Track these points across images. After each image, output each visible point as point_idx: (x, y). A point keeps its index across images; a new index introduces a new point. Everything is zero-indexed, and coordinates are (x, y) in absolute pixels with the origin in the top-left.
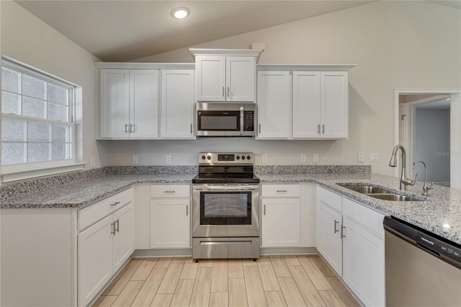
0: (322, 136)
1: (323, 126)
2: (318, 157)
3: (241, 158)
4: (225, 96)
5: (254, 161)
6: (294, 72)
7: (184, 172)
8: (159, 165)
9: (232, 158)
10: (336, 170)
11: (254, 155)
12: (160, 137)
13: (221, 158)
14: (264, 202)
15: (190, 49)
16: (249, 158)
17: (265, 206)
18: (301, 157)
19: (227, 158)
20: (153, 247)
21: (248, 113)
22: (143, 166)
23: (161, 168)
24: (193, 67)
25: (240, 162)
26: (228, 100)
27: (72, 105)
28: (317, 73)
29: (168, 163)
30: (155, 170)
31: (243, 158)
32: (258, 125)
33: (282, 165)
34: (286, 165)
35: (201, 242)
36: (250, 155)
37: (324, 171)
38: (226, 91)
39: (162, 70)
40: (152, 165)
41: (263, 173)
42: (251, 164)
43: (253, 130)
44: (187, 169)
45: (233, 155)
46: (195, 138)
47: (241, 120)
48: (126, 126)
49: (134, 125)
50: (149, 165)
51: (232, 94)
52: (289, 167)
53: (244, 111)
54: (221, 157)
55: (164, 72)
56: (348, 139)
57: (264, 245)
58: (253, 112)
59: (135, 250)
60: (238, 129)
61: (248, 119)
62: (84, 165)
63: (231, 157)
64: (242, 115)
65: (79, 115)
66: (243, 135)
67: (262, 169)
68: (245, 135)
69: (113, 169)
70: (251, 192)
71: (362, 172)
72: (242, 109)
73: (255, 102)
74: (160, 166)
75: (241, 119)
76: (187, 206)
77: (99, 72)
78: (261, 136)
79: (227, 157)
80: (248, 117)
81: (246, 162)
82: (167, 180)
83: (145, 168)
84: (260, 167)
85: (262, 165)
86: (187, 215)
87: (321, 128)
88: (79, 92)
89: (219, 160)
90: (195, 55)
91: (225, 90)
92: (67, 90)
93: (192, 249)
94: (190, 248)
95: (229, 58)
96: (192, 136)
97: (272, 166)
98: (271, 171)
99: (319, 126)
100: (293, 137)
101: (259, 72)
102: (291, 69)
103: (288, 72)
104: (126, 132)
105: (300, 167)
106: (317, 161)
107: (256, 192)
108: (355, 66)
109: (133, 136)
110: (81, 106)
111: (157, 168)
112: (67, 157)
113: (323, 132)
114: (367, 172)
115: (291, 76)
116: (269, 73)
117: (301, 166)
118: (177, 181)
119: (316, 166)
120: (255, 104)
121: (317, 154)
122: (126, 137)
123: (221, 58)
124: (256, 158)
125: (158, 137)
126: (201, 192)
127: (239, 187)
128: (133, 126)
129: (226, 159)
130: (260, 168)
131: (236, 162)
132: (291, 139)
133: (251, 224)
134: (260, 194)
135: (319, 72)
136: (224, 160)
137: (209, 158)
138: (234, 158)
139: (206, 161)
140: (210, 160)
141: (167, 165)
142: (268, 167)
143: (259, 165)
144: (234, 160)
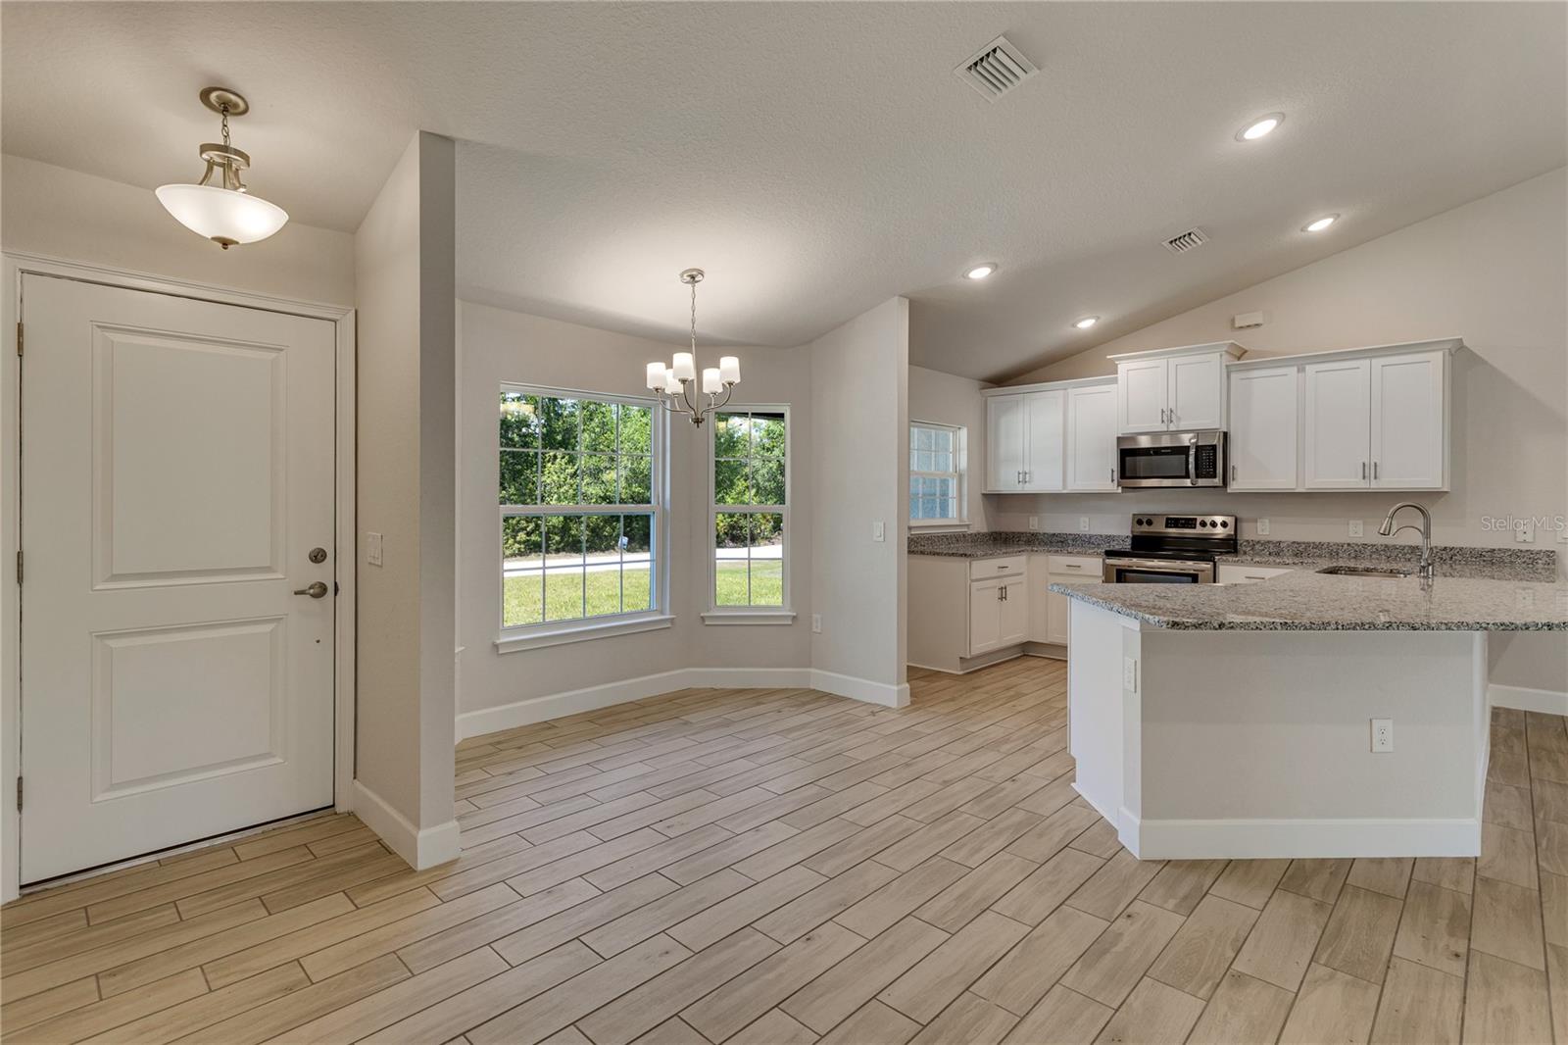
0: (1375, 485)
1: (1374, 465)
3: (1209, 525)
4: (1166, 422)
6: (1307, 367)
8: (1068, 532)
9: (1191, 524)
12: (1065, 489)
15: (1108, 357)
16: (1224, 525)
18: (1351, 526)
19: (1181, 524)
21: (1204, 448)
22: (1045, 534)
23: (1071, 537)
24: (1115, 381)
25: (1210, 531)
26: (1172, 428)
27: (956, 451)
28: (1362, 363)
29: (1083, 529)
30: (1062, 540)
31: (1214, 525)
32: (1230, 467)
33: (1300, 540)
34: (1311, 540)
37: (1408, 556)
38: (1167, 415)
39: (1069, 390)
40: (1057, 532)
41: (1259, 554)
42: (1233, 535)
43: (1215, 476)
44: (1114, 541)
45: (1194, 520)
46: (1120, 490)
47: (1190, 461)
48: (1019, 473)
49: (1030, 473)
50: (1052, 532)
51: (1179, 419)
52: (1318, 546)
53: (1197, 446)
54: (1172, 522)
55: (1072, 392)
58: (1215, 447)
60: (1187, 476)
61: (1206, 459)
62: (968, 526)
63: (1189, 523)
64: (1192, 452)
65: (963, 463)
66: (1197, 485)
67: (1257, 547)
68: (1200, 485)
69: (1003, 536)
71: (1524, 565)
72: (1193, 441)
73: (1223, 429)
74: (1070, 535)
75: (1190, 458)
77: (986, 402)
78: (1234, 487)
79: (1183, 521)
80: (1205, 456)
81: (1218, 531)
83: (1047, 537)
84: (1253, 544)
85: (1256, 539)
87: (1370, 470)
88: (964, 433)
89: (1168, 526)
90: (1116, 363)
91: (1167, 412)
92: (951, 434)
95: (1173, 361)
96: (1113, 487)
97: (1280, 542)
98: (1277, 551)
99: (1364, 465)
101: (1232, 375)
102: (1302, 362)
103: (1295, 369)
104: (1019, 482)
109: (1029, 489)
110: (966, 452)
111: (1065, 537)
112: (950, 516)
113: (1375, 478)
114: (1540, 566)
115: (1302, 375)
116: (1256, 373)
117: (1349, 545)
118: (1083, 552)
119: (1386, 546)
120: (1227, 432)
122: (1019, 489)
123: (1161, 362)
124: (1244, 525)
125: (1063, 489)
126: (1117, 570)
128: (1028, 473)
135: (1367, 362)
136: (1177, 526)
137: (1150, 523)
138: (1195, 525)
139: (1145, 528)
140: (1152, 527)
141: (1081, 533)
142: (1269, 542)
143: (1250, 538)
144: (1195, 528)
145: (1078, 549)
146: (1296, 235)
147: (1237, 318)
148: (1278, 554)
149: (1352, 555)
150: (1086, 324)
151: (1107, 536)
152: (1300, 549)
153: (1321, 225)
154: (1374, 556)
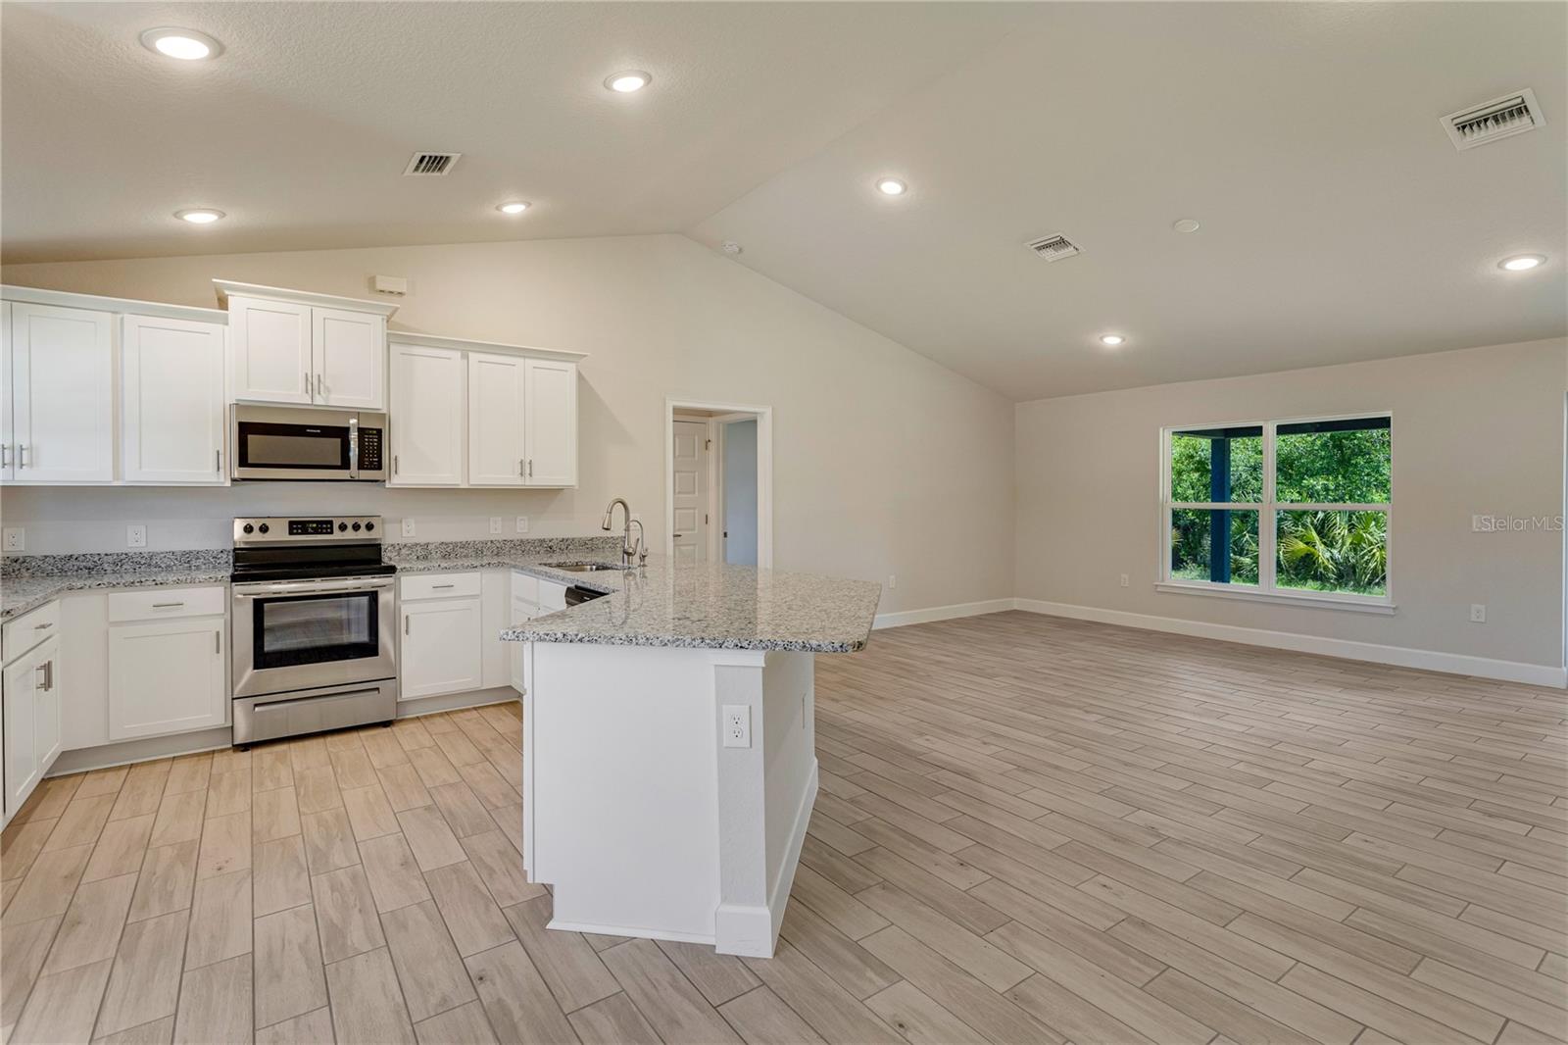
0: (529, 482)
1: (530, 463)
2: (526, 523)
3: (350, 527)
4: (310, 392)
5: (384, 533)
6: (470, 354)
7: (186, 565)
8: (103, 552)
9: (327, 528)
10: (563, 547)
11: (384, 522)
12: (118, 480)
13: (297, 529)
14: (405, 610)
15: (214, 280)
16: (370, 527)
17: (407, 617)
18: (492, 523)
19: (312, 528)
20: (117, 735)
21: (367, 432)
22: (46, 557)
23: (112, 558)
24: (221, 320)
25: (350, 535)
26: (319, 401)
28: (519, 361)
29: (134, 543)
30: (90, 565)
31: (356, 527)
32: (393, 457)
33: (448, 540)
34: (459, 540)
35: (256, 705)
36: (374, 521)
37: (538, 548)
38: (312, 384)
39: (128, 315)
40: (78, 552)
41: (406, 559)
42: (375, 539)
43: (380, 468)
44: (197, 559)
45: (331, 522)
46: (228, 484)
47: (352, 446)
48: (4, 448)
49: (31, 449)
51: (328, 390)
52: (464, 545)
53: (359, 428)
54: (297, 526)
55: (132, 321)
56: (577, 488)
57: (407, 694)
58: (379, 431)
59: (63, 752)
60: (345, 464)
61: (369, 446)
63: (324, 526)
64: (354, 436)
66: (357, 478)
67: (403, 551)
68: (361, 478)
70: (376, 592)
72: (353, 421)
73: (384, 411)
74: (106, 555)
75: (352, 443)
76: (218, 634)
78: (397, 481)
79: (315, 525)
80: (368, 442)
81: (362, 535)
82: (159, 579)
83: (52, 561)
84: (399, 548)
85: (402, 542)
86: (218, 652)
87: (525, 467)
89: (291, 533)
90: (227, 292)
91: (310, 379)
93: (232, 727)
94: (227, 726)
95: (320, 313)
96: (219, 478)
97: (427, 545)
98: (424, 554)
99: (521, 462)
100: (471, 483)
101: (392, 347)
102: (466, 348)
103: (459, 354)
104: (4, 464)
105: (489, 543)
106: (526, 531)
107: (389, 590)
108: (585, 356)
109: (27, 477)
111: (96, 559)
113: (531, 475)
115: (466, 361)
116: (417, 350)
117: (492, 542)
118: (189, 581)
119: (522, 541)
120: (384, 414)
121: (525, 518)
123: (302, 309)
124: (388, 527)
125: (114, 479)
126: (255, 600)
127: (349, 583)
128: (27, 449)
129: (310, 530)
130: (397, 548)
131: (337, 536)
132: (467, 487)
133: (377, 655)
134: (397, 596)
135: (521, 360)
136: (305, 532)
137: (264, 529)
138: (332, 528)
139: (256, 537)
140: (266, 535)
141: (131, 551)
142: (416, 545)
143: (395, 542)
144: (332, 533)
145: (129, 578)
146: (492, 212)
147: (379, 278)
148: (425, 558)
149: (495, 552)
150: (201, 219)
151: (184, 553)
152: (448, 549)
153: (514, 209)
154: (512, 551)
